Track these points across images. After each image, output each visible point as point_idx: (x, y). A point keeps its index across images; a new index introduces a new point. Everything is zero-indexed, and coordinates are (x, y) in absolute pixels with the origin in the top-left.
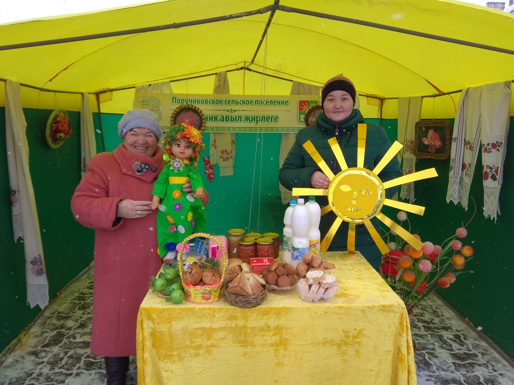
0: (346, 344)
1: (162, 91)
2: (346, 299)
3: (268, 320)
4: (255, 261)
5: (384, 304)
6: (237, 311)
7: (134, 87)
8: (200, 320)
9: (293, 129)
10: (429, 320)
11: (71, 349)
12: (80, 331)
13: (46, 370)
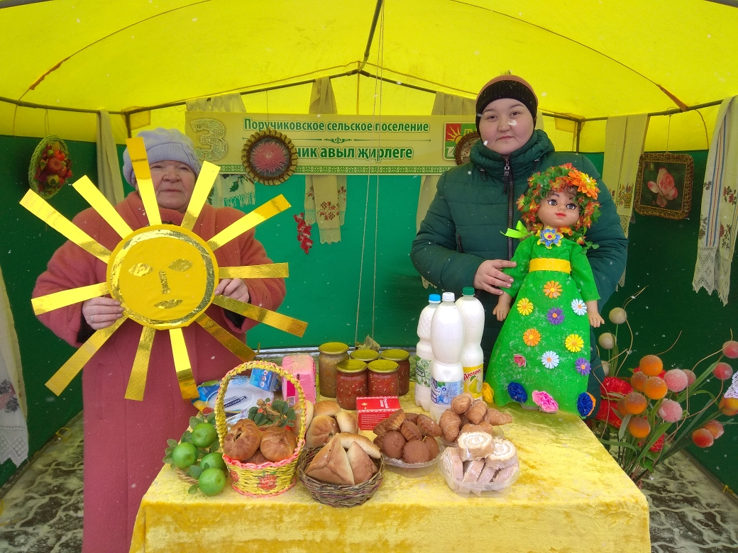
1: (228, 110)
2: (534, 490)
3: (385, 530)
4: (364, 404)
5: (608, 500)
6: (325, 512)
7: (184, 103)
8: (255, 526)
9: (436, 169)
10: (659, 485)
11: (69, 530)
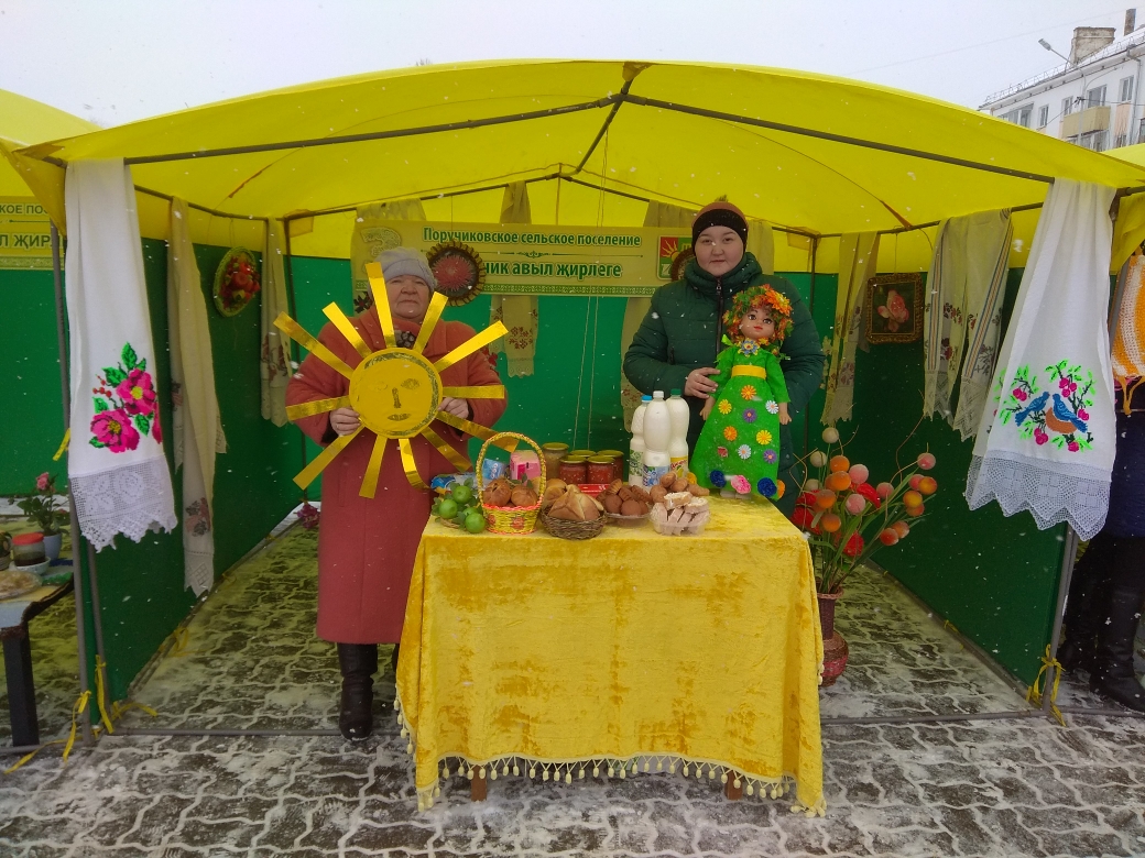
0: (720, 595)
1: (405, 217)
2: (722, 533)
3: (608, 558)
4: (587, 485)
5: (776, 537)
6: (561, 544)
7: (354, 209)
8: (509, 555)
9: (646, 290)
10: (881, 625)
11: (264, 656)
12: (273, 631)
13: (229, 683)
